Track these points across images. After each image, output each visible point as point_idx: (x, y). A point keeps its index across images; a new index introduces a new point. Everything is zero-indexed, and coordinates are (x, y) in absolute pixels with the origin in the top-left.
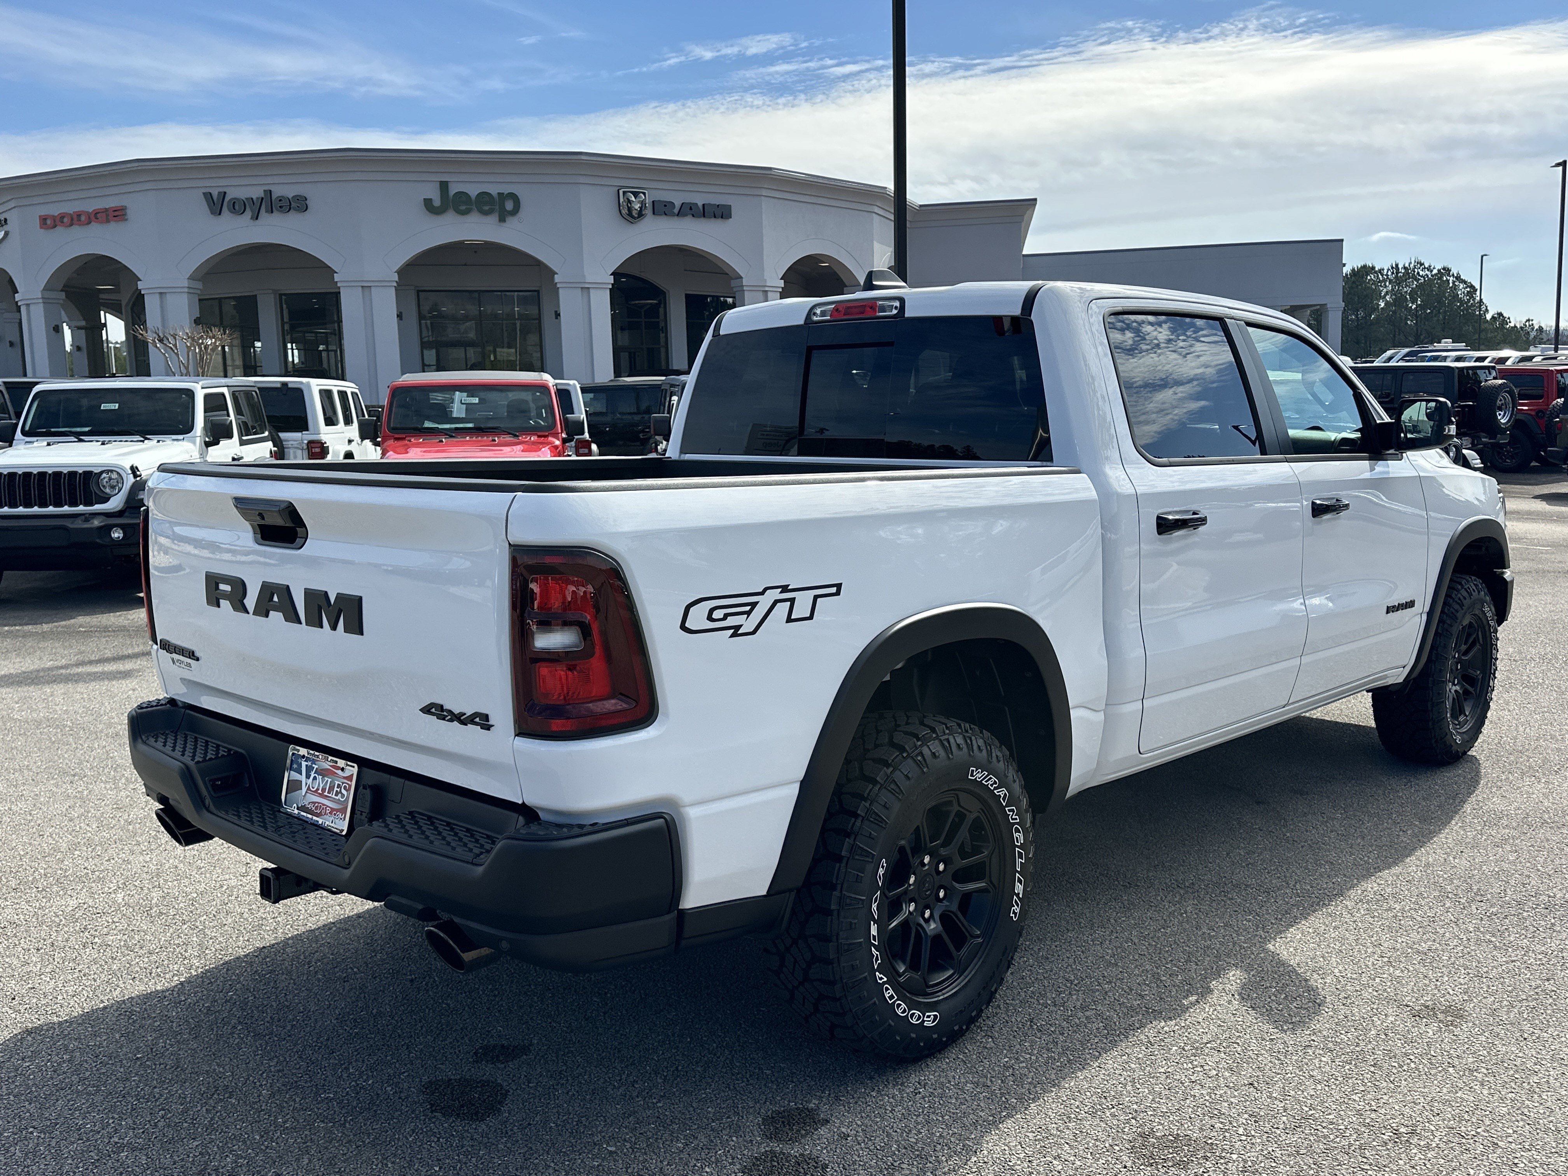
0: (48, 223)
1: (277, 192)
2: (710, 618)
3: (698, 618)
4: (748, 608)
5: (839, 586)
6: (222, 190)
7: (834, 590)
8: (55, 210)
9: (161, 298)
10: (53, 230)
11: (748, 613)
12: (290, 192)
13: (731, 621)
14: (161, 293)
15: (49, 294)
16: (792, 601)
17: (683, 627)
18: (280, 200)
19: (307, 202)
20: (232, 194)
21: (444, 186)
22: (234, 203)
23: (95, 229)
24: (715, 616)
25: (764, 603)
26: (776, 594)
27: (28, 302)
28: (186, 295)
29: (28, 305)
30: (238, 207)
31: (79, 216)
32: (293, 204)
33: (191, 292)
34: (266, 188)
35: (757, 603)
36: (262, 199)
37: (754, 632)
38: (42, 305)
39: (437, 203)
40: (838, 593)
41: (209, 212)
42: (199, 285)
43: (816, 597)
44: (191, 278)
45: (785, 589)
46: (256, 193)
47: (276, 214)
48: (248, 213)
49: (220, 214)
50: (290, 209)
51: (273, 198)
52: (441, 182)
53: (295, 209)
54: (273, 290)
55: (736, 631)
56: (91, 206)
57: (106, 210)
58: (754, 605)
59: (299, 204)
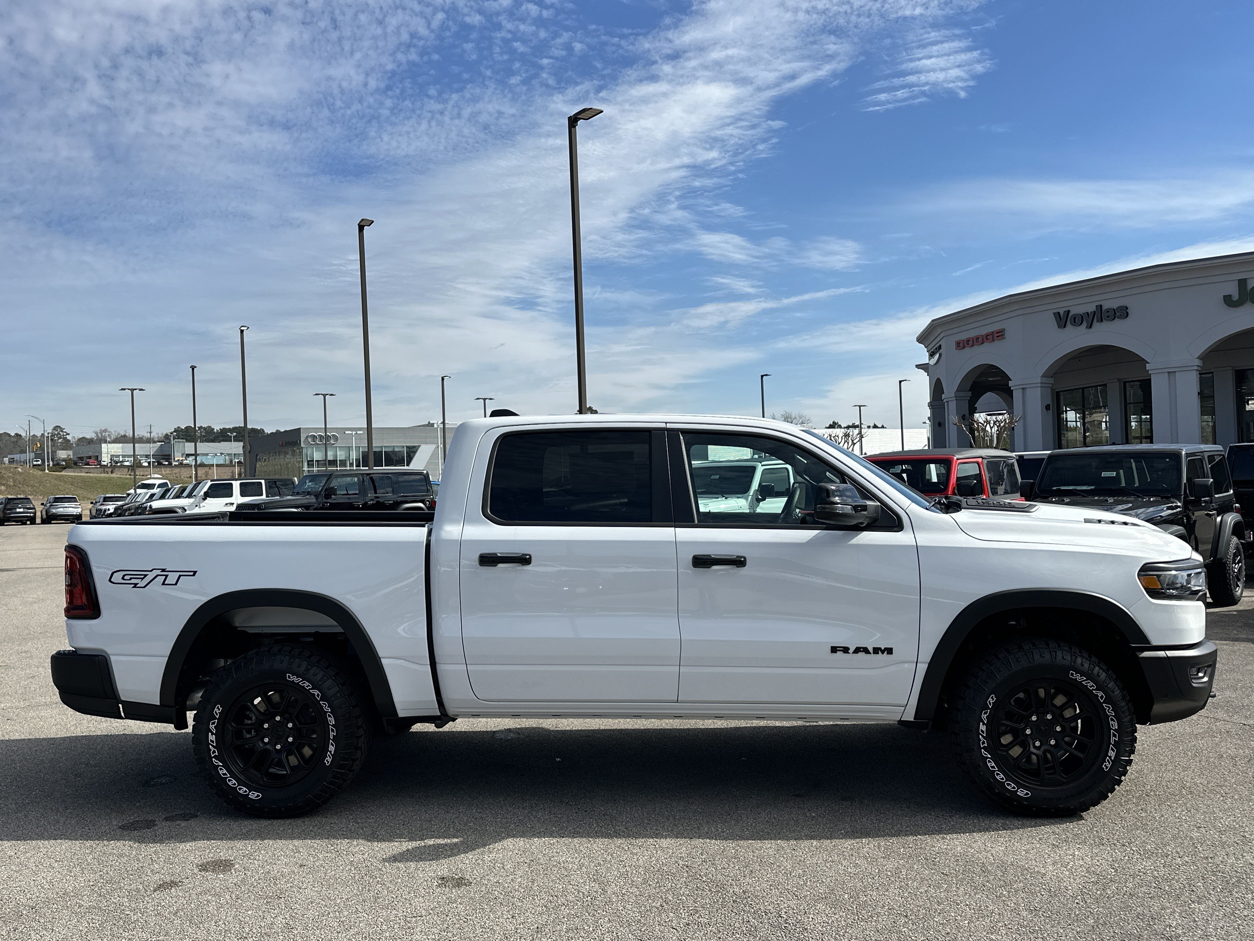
0: (961, 345)
1: (1106, 305)
2: (123, 578)
3: (117, 577)
4: (143, 577)
5: (195, 572)
6: (1066, 309)
7: (192, 573)
8: (964, 336)
9: (1023, 393)
10: (963, 350)
11: (142, 579)
12: (1114, 304)
13: (133, 581)
14: (1023, 389)
15: (961, 394)
16: (167, 576)
17: (110, 581)
18: (1108, 312)
19: (1128, 311)
20: (1074, 311)
21: (1242, 283)
22: (1075, 317)
23: (987, 347)
24: (125, 578)
25: (151, 575)
26: (159, 572)
27: (948, 400)
28: (1040, 388)
29: (948, 402)
30: (1078, 320)
31: (977, 338)
32: (1118, 314)
33: (1043, 385)
34: (1098, 304)
35: (147, 575)
36: (1095, 312)
37: (144, 587)
38: (955, 402)
39: (1236, 297)
40: (194, 575)
41: (1057, 326)
42: (1052, 381)
43: (180, 576)
44: (1043, 376)
45: (163, 570)
46: (1091, 308)
47: (1104, 322)
48: (1085, 324)
49: (1065, 327)
50: (1115, 318)
51: (1103, 310)
52: (1239, 280)
53: (1119, 318)
54: (1118, 379)
55: (135, 585)
56: (984, 331)
57: (993, 333)
58: (146, 576)
59: (1122, 313)
